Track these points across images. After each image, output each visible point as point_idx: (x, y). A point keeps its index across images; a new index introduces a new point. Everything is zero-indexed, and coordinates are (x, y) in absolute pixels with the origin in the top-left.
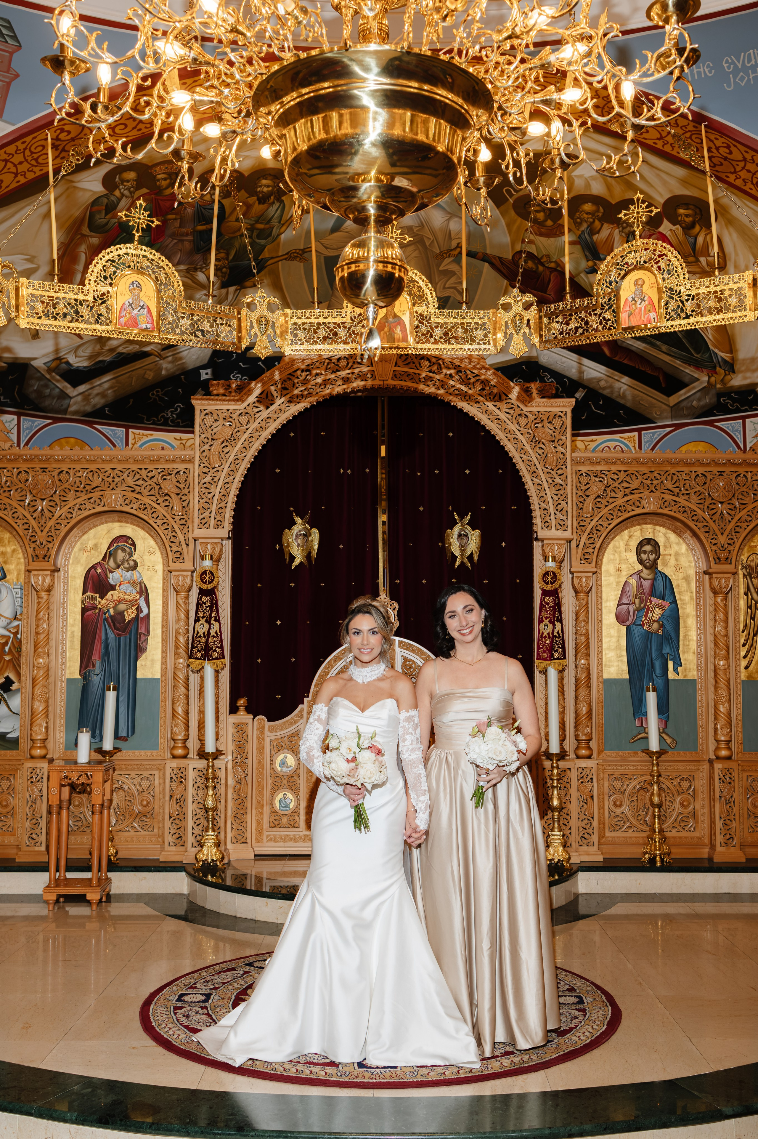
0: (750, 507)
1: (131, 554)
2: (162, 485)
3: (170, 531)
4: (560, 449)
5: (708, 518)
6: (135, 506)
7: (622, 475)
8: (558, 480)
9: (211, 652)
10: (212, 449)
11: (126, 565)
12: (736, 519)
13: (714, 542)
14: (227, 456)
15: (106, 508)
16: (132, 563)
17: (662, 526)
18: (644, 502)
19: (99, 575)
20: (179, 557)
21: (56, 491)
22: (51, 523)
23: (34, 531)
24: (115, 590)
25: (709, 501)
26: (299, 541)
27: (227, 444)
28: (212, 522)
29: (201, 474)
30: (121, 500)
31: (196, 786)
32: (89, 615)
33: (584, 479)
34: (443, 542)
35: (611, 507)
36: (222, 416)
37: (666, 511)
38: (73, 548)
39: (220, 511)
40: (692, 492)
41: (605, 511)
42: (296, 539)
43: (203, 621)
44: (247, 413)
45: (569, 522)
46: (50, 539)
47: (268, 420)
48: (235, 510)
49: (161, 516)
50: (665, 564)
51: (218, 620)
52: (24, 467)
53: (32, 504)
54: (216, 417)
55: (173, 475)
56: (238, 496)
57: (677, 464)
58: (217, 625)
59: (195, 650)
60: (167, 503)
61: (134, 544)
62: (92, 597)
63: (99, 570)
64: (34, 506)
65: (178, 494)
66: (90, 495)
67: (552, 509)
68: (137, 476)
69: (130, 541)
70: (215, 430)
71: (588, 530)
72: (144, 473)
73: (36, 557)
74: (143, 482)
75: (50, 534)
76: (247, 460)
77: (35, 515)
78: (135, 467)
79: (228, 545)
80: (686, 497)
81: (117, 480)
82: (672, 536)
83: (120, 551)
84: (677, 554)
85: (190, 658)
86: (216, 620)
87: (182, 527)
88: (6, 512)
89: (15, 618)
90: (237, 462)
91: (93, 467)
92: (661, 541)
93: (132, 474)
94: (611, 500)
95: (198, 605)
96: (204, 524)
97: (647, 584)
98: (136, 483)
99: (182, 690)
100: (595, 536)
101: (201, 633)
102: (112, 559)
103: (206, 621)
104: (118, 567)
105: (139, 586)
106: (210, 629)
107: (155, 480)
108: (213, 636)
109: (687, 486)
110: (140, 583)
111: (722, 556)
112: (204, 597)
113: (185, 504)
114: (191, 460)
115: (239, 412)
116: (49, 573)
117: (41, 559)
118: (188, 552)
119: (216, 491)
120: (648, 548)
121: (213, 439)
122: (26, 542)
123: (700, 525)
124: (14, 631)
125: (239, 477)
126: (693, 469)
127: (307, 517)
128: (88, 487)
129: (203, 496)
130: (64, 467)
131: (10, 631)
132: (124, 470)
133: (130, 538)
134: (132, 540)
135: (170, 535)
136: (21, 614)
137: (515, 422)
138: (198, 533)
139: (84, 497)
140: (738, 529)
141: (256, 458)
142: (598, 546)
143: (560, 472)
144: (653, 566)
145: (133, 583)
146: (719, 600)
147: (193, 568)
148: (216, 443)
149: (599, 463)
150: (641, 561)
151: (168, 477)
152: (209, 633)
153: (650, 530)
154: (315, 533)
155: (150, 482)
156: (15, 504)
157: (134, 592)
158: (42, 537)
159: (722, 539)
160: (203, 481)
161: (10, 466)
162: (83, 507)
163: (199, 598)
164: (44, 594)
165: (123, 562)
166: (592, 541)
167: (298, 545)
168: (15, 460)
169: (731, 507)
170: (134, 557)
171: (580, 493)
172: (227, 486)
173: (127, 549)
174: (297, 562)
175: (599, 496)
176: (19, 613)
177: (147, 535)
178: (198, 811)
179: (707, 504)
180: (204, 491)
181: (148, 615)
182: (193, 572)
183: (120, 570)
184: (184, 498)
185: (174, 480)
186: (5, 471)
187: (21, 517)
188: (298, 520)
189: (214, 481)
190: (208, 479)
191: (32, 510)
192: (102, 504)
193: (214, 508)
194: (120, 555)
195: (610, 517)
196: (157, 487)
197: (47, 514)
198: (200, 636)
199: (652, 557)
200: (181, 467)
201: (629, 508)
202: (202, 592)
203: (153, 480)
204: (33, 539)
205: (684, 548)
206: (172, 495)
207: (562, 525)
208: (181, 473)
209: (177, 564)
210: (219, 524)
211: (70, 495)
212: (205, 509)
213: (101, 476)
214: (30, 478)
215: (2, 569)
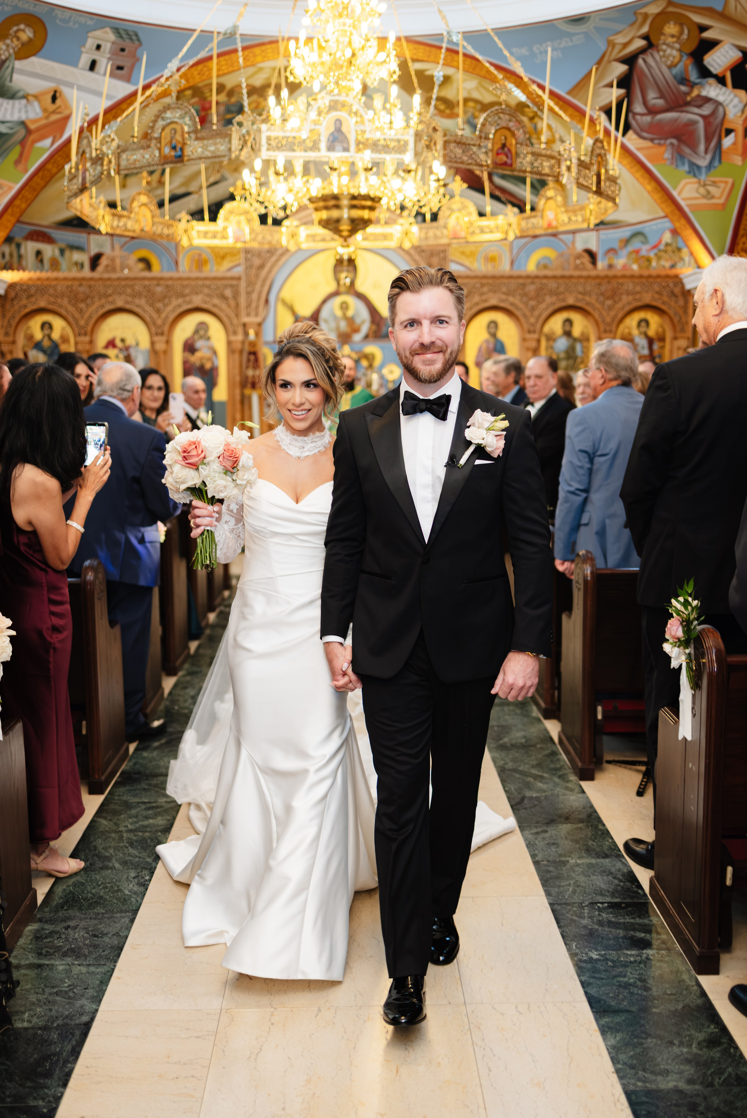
0: (548, 302)
1: (207, 332)
2: (224, 293)
5: (525, 308)
6: (209, 305)
9: (255, 385)
10: (251, 272)
11: (205, 338)
13: (527, 321)
15: (194, 307)
16: (208, 337)
18: (490, 299)
19: (191, 343)
20: (235, 333)
21: (165, 297)
22: (164, 315)
23: (154, 319)
24: (199, 351)
25: (525, 298)
27: (260, 269)
28: (253, 313)
29: (246, 287)
30: (201, 302)
32: (187, 365)
35: (472, 302)
36: (256, 253)
37: (502, 305)
38: (175, 328)
39: (257, 307)
49: (223, 311)
52: (147, 283)
54: (253, 254)
55: (230, 287)
57: (508, 278)
61: (208, 326)
62: (188, 355)
63: (191, 341)
65: (233, 297)
66: (184, 299)
68: (210, 288)
70: (253, 261)
72: (213, 286)
73: (156, 334)
75: (163, 321)
76: (271, 278)
77: (154, 310)
78: (208, 283)
80: (513, 296)
81: (199, 290)
82: (505, 319)
84: (507, 329)
85: (243, 388)
87: (236, 316)
88: (138, 309)
90: (265, 279)
91: (185, 283)
93: (207, 287)
94: (472, 299)
95: (248, 360)
96: (248, 315)
97: (491, 345)
99: (238, 406)
101: (249, 375)
102: (197, 335)
104: (200, 339)
110: (213, 348)
111: (532, 329)
112: (251, 356)
113: (237, 303)
114: (240, 279)
116: (164, 342)
118: (240, 330)
119: (254, 296)
120: (492, 326)
121: (252, 266)
122: (151, 325)
123: (520, 313)
125: (266, 288)
126: (517, 280)
128: (183, 295)
129: (248, 299)
130: (170, 283)
133: (207, 323)
138: (246, 320)
139: (181, 300)
144: (494, 335)
145: (209, 347)
147: (243, 340)
149: (465, 278)
150: (489, 333)
151: (227, 289)
152: (253, 375)
155: (217, 291)
156: (143, 304)
157: (209, 352)
158: (159, 322)
159: (532, 320)
160: (247, 291)
161: (139, 283)
162: (181, 305)
164: (162, 355)
165: (203, 336)
168: (143, 280)
169: (538, 302)
170: (209, 334)
172: (260, 293)
173: (205, 330)
179: (524, 301)
180: (248, 296)
181: (218, 366)
183: (201, 341)
184: (236, 300)
187: (147, 311)
191: (153, 307)
192: (192, 303)
193: (253, 306)
194: (202, 332)
195: (471, 308)
196: (221, 294)
199: (495, 331)
200: (234, 282)
201: (482, 304)
202: (249, 353)
204: (154, 324)
205: (511, 325)
206: (230, 298)
208: (235, 286)
209: (234, 337)
210: (257, 315)
211: (173, 299)
212: (249, 306)
213: (190, 288)
214: (151, 289)
215: (136, 341)
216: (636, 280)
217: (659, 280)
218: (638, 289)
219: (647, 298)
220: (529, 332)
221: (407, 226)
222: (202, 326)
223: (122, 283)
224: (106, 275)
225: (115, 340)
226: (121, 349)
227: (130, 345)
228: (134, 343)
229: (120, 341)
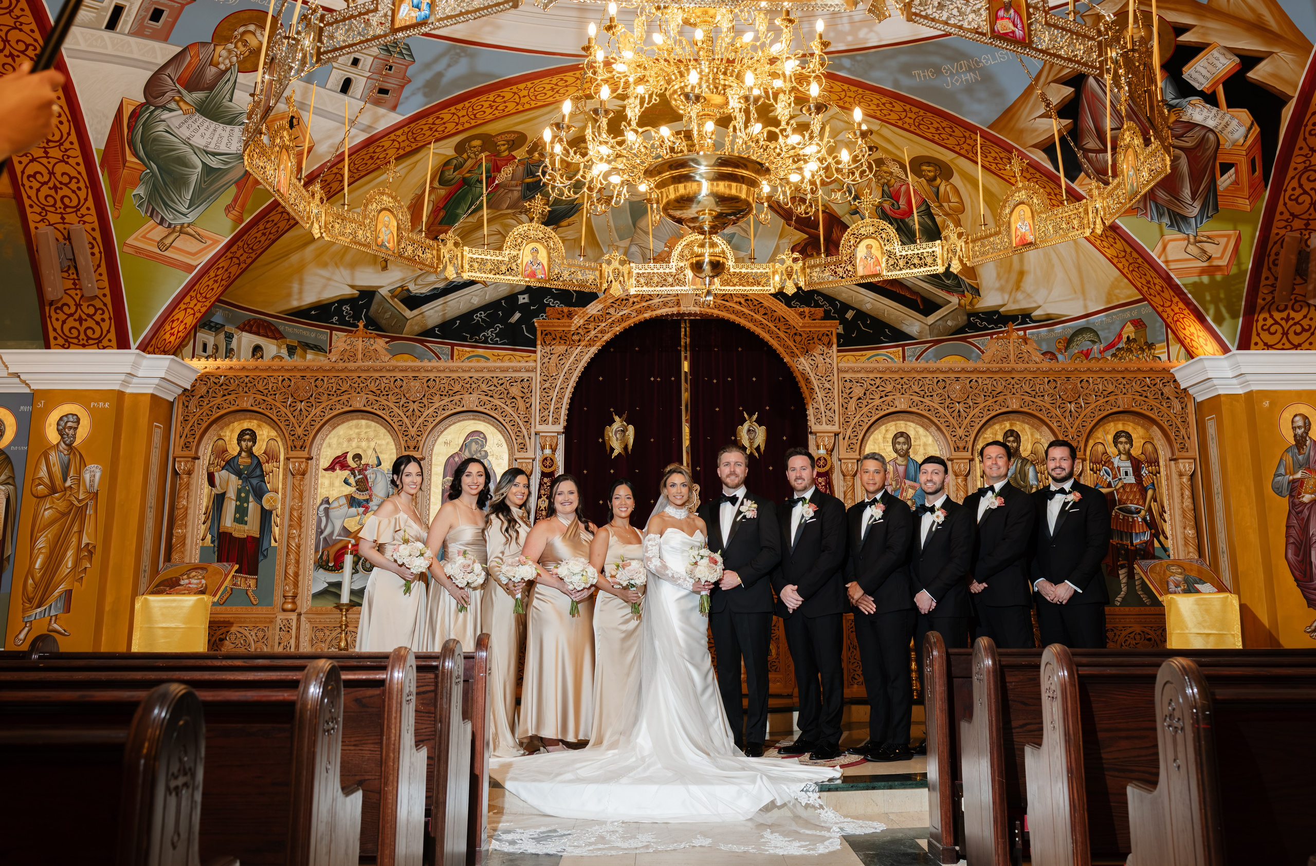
0: (982, 406)
1: (483, 446)
2: (510, 390)
3: (516, 426)
4: (828, 360)
5: (948, 415)
6: (488, 407)
7: (878, 382)
8: (827, 385)
10: (551, 361)
11: (480, 455)
12: (971, 416)
13: (954, 434)
14: (563, 366)
15: (464, 409)
16: (483, 453)
17: (913, 422)
18: (897, 403)
19: (456, 463)
20: (523, 447)
21: (424, 395)
22: (420, 420)
23: (407, 427)
25: (948, 401)
26: (618, 436)
27: (563, 357)
28: (551, 419)
29: (542, 381)
30: (477, 403)
33: (848, 385)
34: (736, 437)
35: (870, 406)
36: (558, 335)
37: (914, 409)
38: (436, 441)
39: (557, 410)
40: (935, 394)
41: (865, 410)
42: (616, 435)
43: (544, 498)
44: (578, 333)
45: (836, 419)
46: (419, 433)
47: (595, 339)
48: (569, 410)
49: (509, 415)
50: (916, 453)
52: (399, 375)
53: (405, 405)
54: (553, 336)
55: (519, 382)
56: (571, 399)
57: (922, 372)
60: (513, 405)
61: (485, 438)
62: (451, 480)
63: (457, 460)
64: (407, 407)
65: (522, 397)
66: (451, 398)
67: (822, 409)
68: (490, 383)
69: (482, 436)
70: (553, 347)
71: (852, 426)
72: (495, 381)
74: (495, 388)
75: (419, 429)
76: (578, 370)
77: (407, 414)
78: (488, 375)
79: (562, 439)
80: (930, 398)
81: (474, 386)
82: (921, 430)
83: (474, 443)
84: (925, 445)
87: (525, 423)
88: (384, 412)
90: (570, 371)
91: (454, 375)
92: (912, 434)
93: (486, 382)
94: (870, 401)
95: (541, 484)
96: (544, 421)
97: (901, 469)
98: (489, 388)
100: (858, 430)
102: (467, 450)
104: (473, 456)
107: (504, 386)
109: (931, 390)
111: (961, 445)
112: (546, 478)
113: (528, 405)
114: (534, 370)
115: (571, 331)
118: (531, 444)
119: (554, 394)
120: (901, 440)
121: (551, 354)
122: (400, 436)
123: (942, 420)
125: (572, 383)
126: (935, 376)
127: (625, 416)
128: (450, 392)
129: (543, 399)
130: (432, 375)
133: (482, 432)
134: (484, 434)
135: (516, 429)
137: (792, 340)
138: (539, 428)
139: (447, 399)
140: (972, 424)
141: (585, 368)
142: (860, 437)
143: (828, 379)
144: (905, 454)
146: (959, 481)
147: (535, 456)
148: (554, 357)
149: (859, 372)
150: (896, 451)
151: (515, 384)
153: (903, 425)
154: (631, 428)
155: (500, 388)
158: (413, 431)
159: (960, 432)
160: (543, 387)
161: (388, 375)
163: (541, 479)
165: (477, 452)
166: (855, 434)
167: (617, 439)
168: (393, 370)
169: (966, 406)
170: (486, 448)
171: (845, 395)
172: (562, 390)
173: (480, 442)
174: (616, 453)
175: (860, 398)
176: (391, 494)
177: (496, 431)
179: (946, 404)
180: (544, 394)
182: (534, 460)
184: (527, 400)
185: (520, 386)
186: (384, 379)
187: (396, 415)
188: (617, 418)
189: (552, 387)
190: (547, 385)
191: (405, 410)
192: (461, 405)
193: (552, 408)
194: (475, 446)
195: (870, 415)
196: (506, 392)
197: (417, 412)
198: (542, 510)
199: (905, 447)
200: (525, 375)
201: (885, 407)
202: (544, 474)
203: (502, 386)
204: (406, 433)
205: (930, 440)
206: (518, 398)
207: (830, 421)
208: (526, 380)
209: (521, 453)
210: (556, 421)
211: (436, 398)
212: (545, 408)
213: (461, 383)
214: (404, 384)
215: (378, 458)
216: (1107, 376)
217: (1140, 376)
218: (1111, 388)
219: (1124, 402)
220: (957, 449)
221: (789, 262)
222: (477, 436)
223: (364, 375)
224: (341, 365)
225: (346, 457)
226: (352, 471)
227: (368, 465)
228: (372, 461)
229: (354, 458)
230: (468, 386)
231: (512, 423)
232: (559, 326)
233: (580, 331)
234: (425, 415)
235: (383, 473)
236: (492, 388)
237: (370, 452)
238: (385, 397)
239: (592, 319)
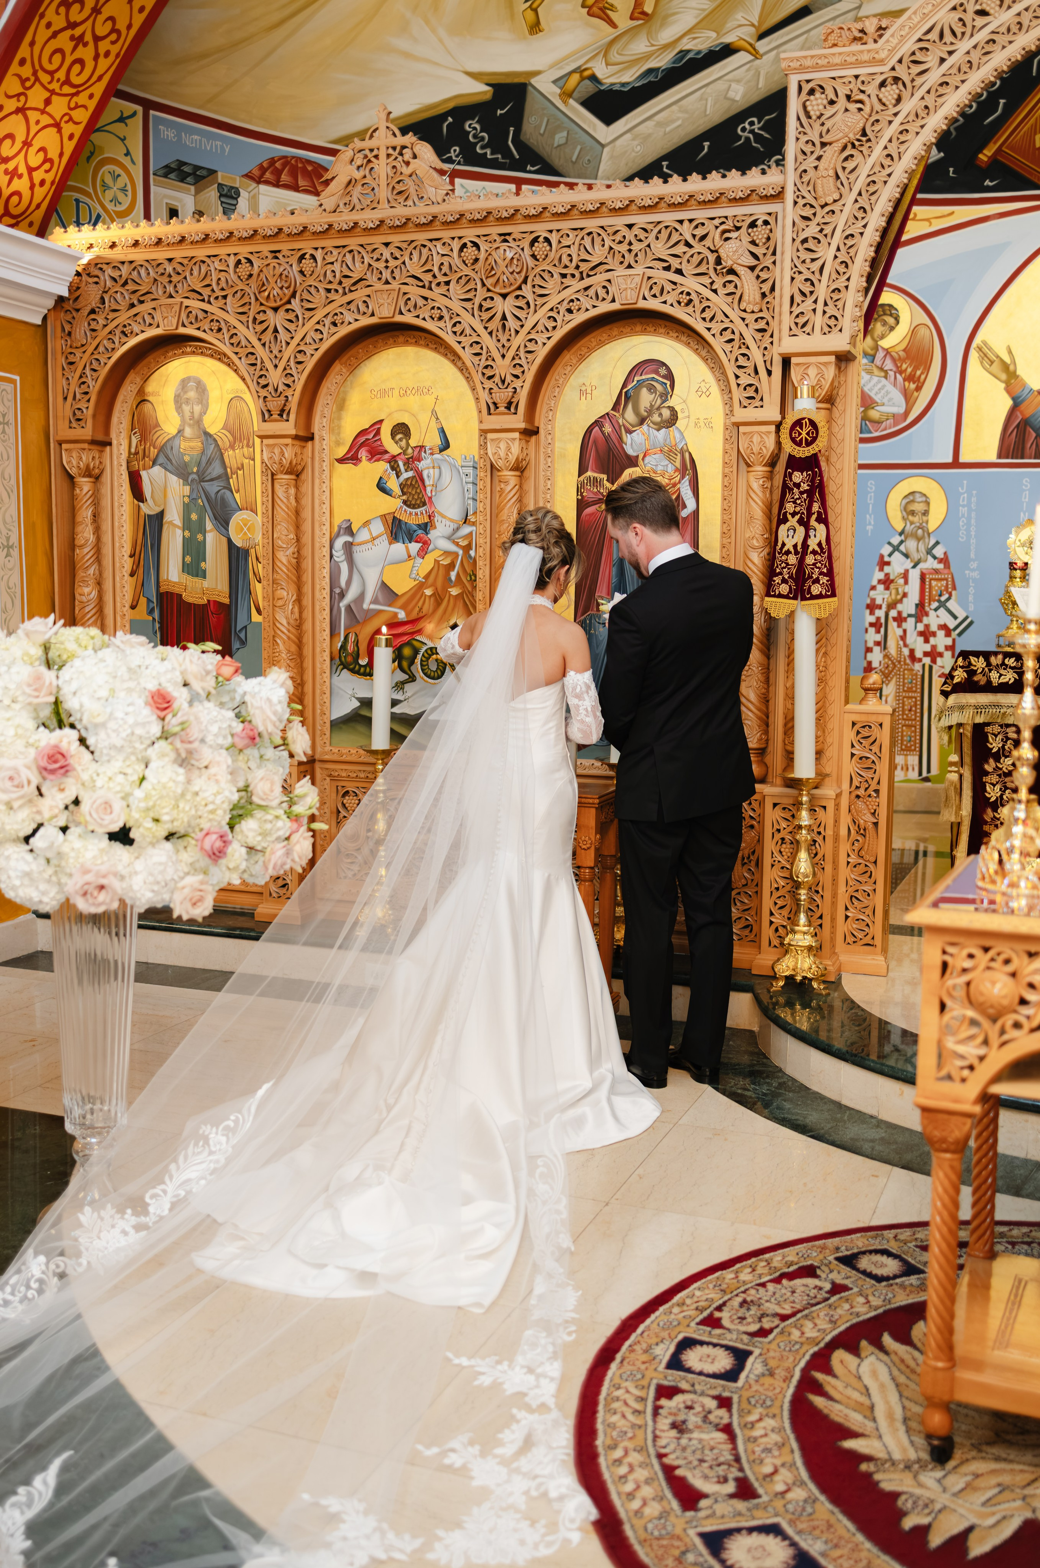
1: (665, 396)
2: (723, 254)
3: (736, 344)
6: (671, 298)
9: (809, 582)
10: (822, 164)
11: (656, 418)
14: (852, 177)
15: (618, 309)
16: (666, 413)
19: (607, 438)
20: (754, 395)
21: (526, 278)
22: (518, 341)
23: (490, 357)
24: (636, 465)
27: (854, 152)
28: (819, 320)
29: (798, 220)
30: (644, 288)
31: (778, 836)
32: (591, 515)
36: (843, 91)
38: (562, 387)
39: (835, 296)
43: (793, 521)
44: (896, 80)
46: (518, 371)
47: (941, 90)
48: (865, 292)
49: (720, 316)
51: (823, 519)
52: (470, 233)
53: (486, 305)
54: (832, 96)
55: (743, 230)
58: (821, 529)
59: (778, 580)
60: (730, 288)
61: (670, 376)
62: (595, 479)
63: (608, 429)
64: (488, 309)
65: (752, 268)
66: (587, 282)
68: (675, 237)
69: (663, 371)
70: (828, 124)
72: (686, 230)
73: (492, 408)
74: (686, 249)
75: (517, 361)
77: (492, 326)
78: (669, 219)
81: (636, 247)
83: (644, 391)
85: (768, 595)
86: (819, 520)
87: (758, 336)
88: (441, 324)
89: (466, 521)
90: (872, 189)
91: (592, 224)
93: (664, 234)
95: (786, 489)
96: (803, 326)
98: (674, 251)
101: (789, 546)
102: (630, 407)
103: (801, 522)
104: (642, 421)
105: (679, 457)
106: (807, 536)
107: (708, 242)
108: (814, 552)
110: (682, 452)
112: (797, 474)
113: (766, 287)
114: (780, 194)
115: (880, 79)
116: (516, 435)
117: (502, 409)
118: (771, 388)
119: (827, 253)
121: (823, 145)
124: (464, 543)
128: (584, 267)
129: (801, 268)
130: (541, 228)
131: (457, 544)
132: (649, 227)
133: (664, 364)
134: (668, 368)
135: (736, 352)
136: (475, 513)
138: (788, 345)
139: (576, 285)
145: (669, 452)
147: (778, 418)
148: (830, 153)
151: (733, 235)
152: (805, 545)
155: (698, 247)
156: (456, 306)
157: (670, 469)
158: (503, 367)
160: (803, 236)
161: (447, 235)
162: (574, 306)
163: (788, 476)
164: (511, 477)
165: (650, 412)
168: (456, 222)
170: (672, 402)
172: (850, 242)
173: (659, 387)
176: (471, 512)
177: (695, 356)
178: (782, 883)
180: (804, 256)
181: (696, 513)
182: (779, 424)
183: (645, 427)
184: (764, 275)
185: (746, 239)
186: (439, 244)
187: (468, 331)
189: (824, 234)
190: (812, 230)
191: (486, 316)
192: (610, 298)
193: (822, 291)
194: (646, 398)
196: (712, 258)
197: (512, 323)
198: (788, 553)
200: (760, 210)
202: (796, 465)
203: (706, 242)
206: (741, 270)
208: (759, 223)
209: (750, 409)
210: (833, 324)
211: (553, 285)
212: (804, 292)
213: (608, 243)
214: (482, 256)
215: (442, 431)
222: (652, 375)
223: (396, 239)
224: (345, 219)
225: (378, 432)
226: (393, 461)
227: (422, 447)
228: (433, 440)
229: (393, 435)
230: (624, 248)
231: (728, 335)
232: (845, 65)
233: (901, 72)
234: (529, 325)
235: (452, 466)
236: (681, 249)
237: (425, 417)
238: (443, 289)
239: (934, 35)
